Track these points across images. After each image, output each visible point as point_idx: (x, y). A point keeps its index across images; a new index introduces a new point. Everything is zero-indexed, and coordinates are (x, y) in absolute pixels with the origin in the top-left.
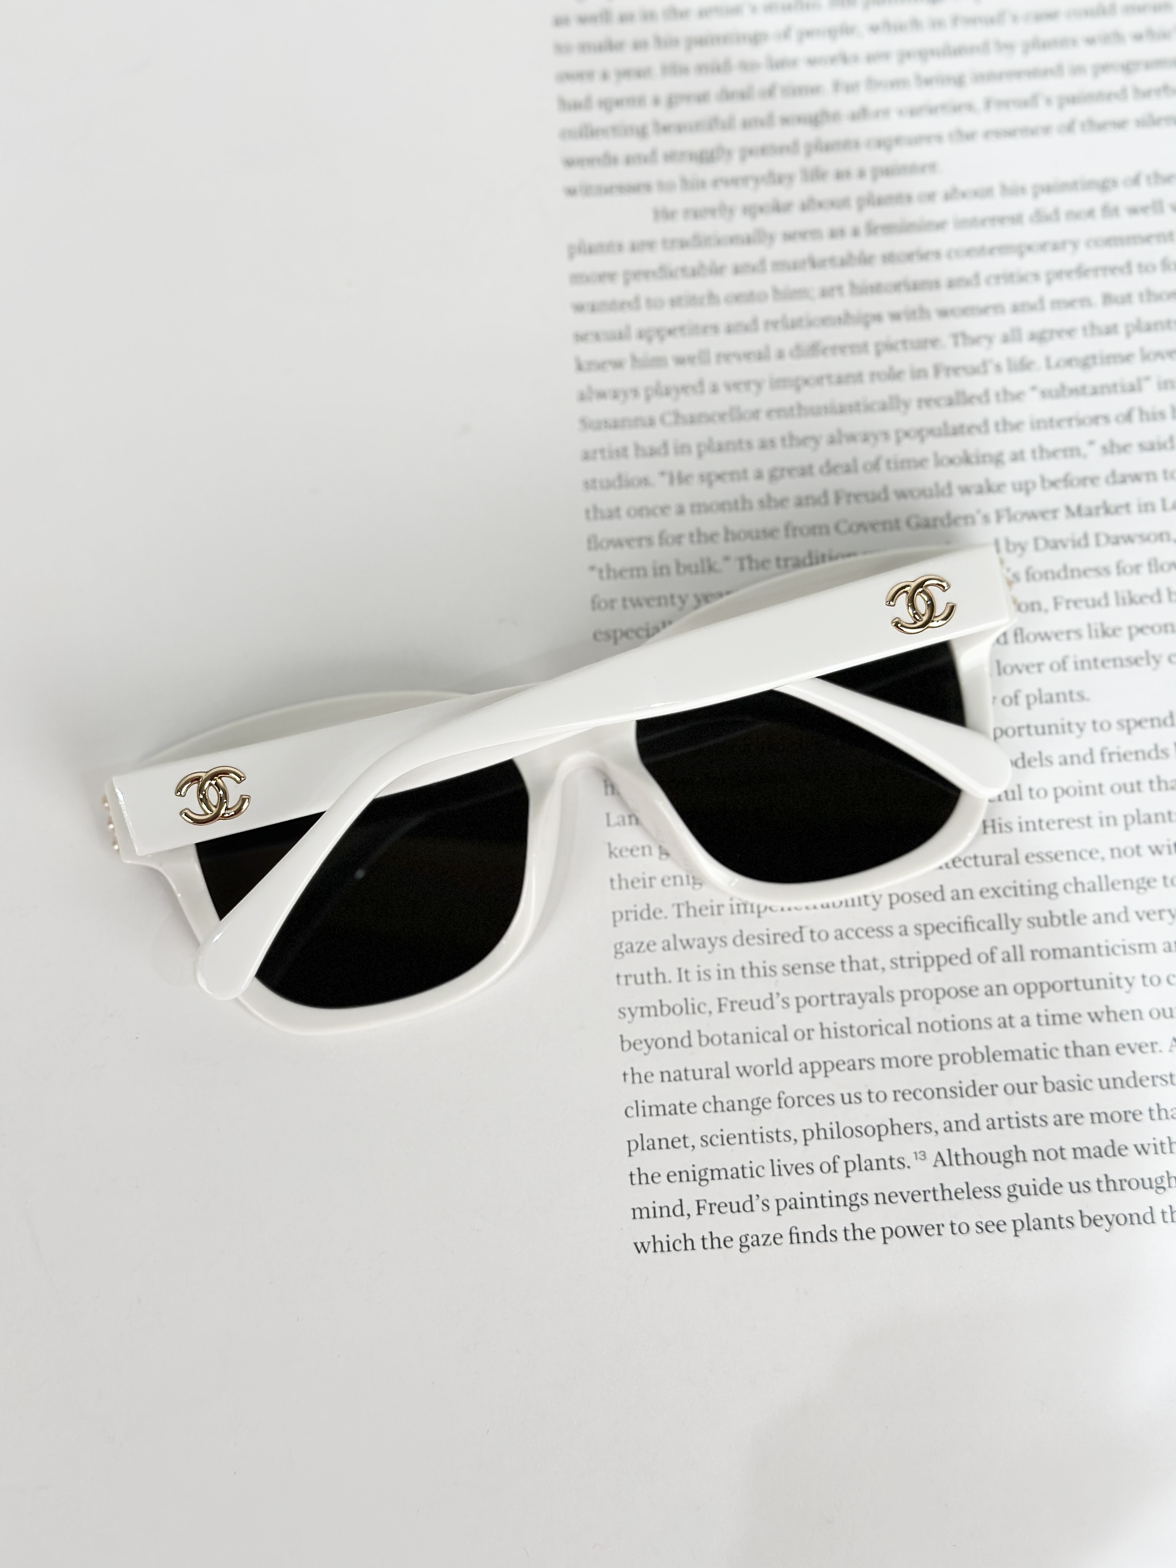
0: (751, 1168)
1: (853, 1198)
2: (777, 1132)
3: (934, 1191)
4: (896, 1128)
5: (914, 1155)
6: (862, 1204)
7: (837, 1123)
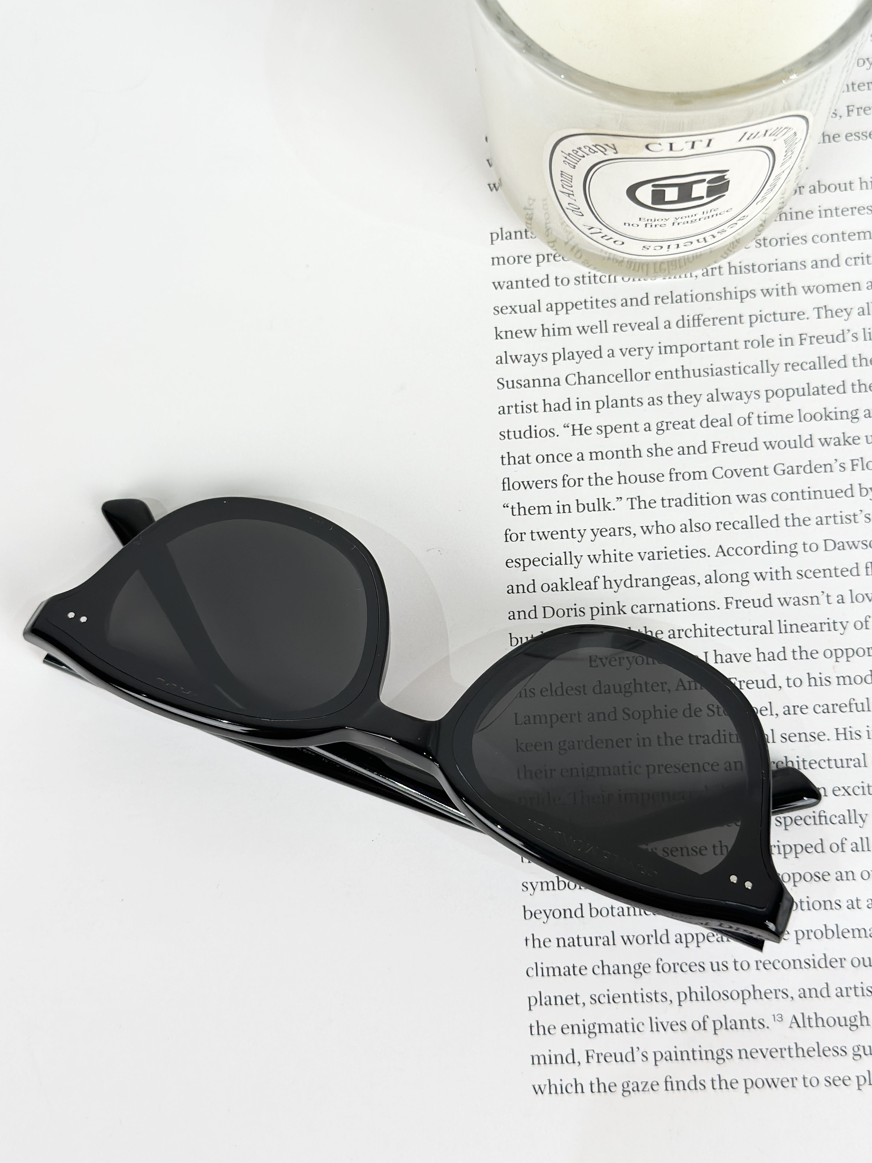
0: (633, 1024)
1: (720, 1053)
2: (656, 994)
3: (789, 1049)
4: (757, 994)
5: (773, 1017)
6: (727, 1058)
7: (707, 987)
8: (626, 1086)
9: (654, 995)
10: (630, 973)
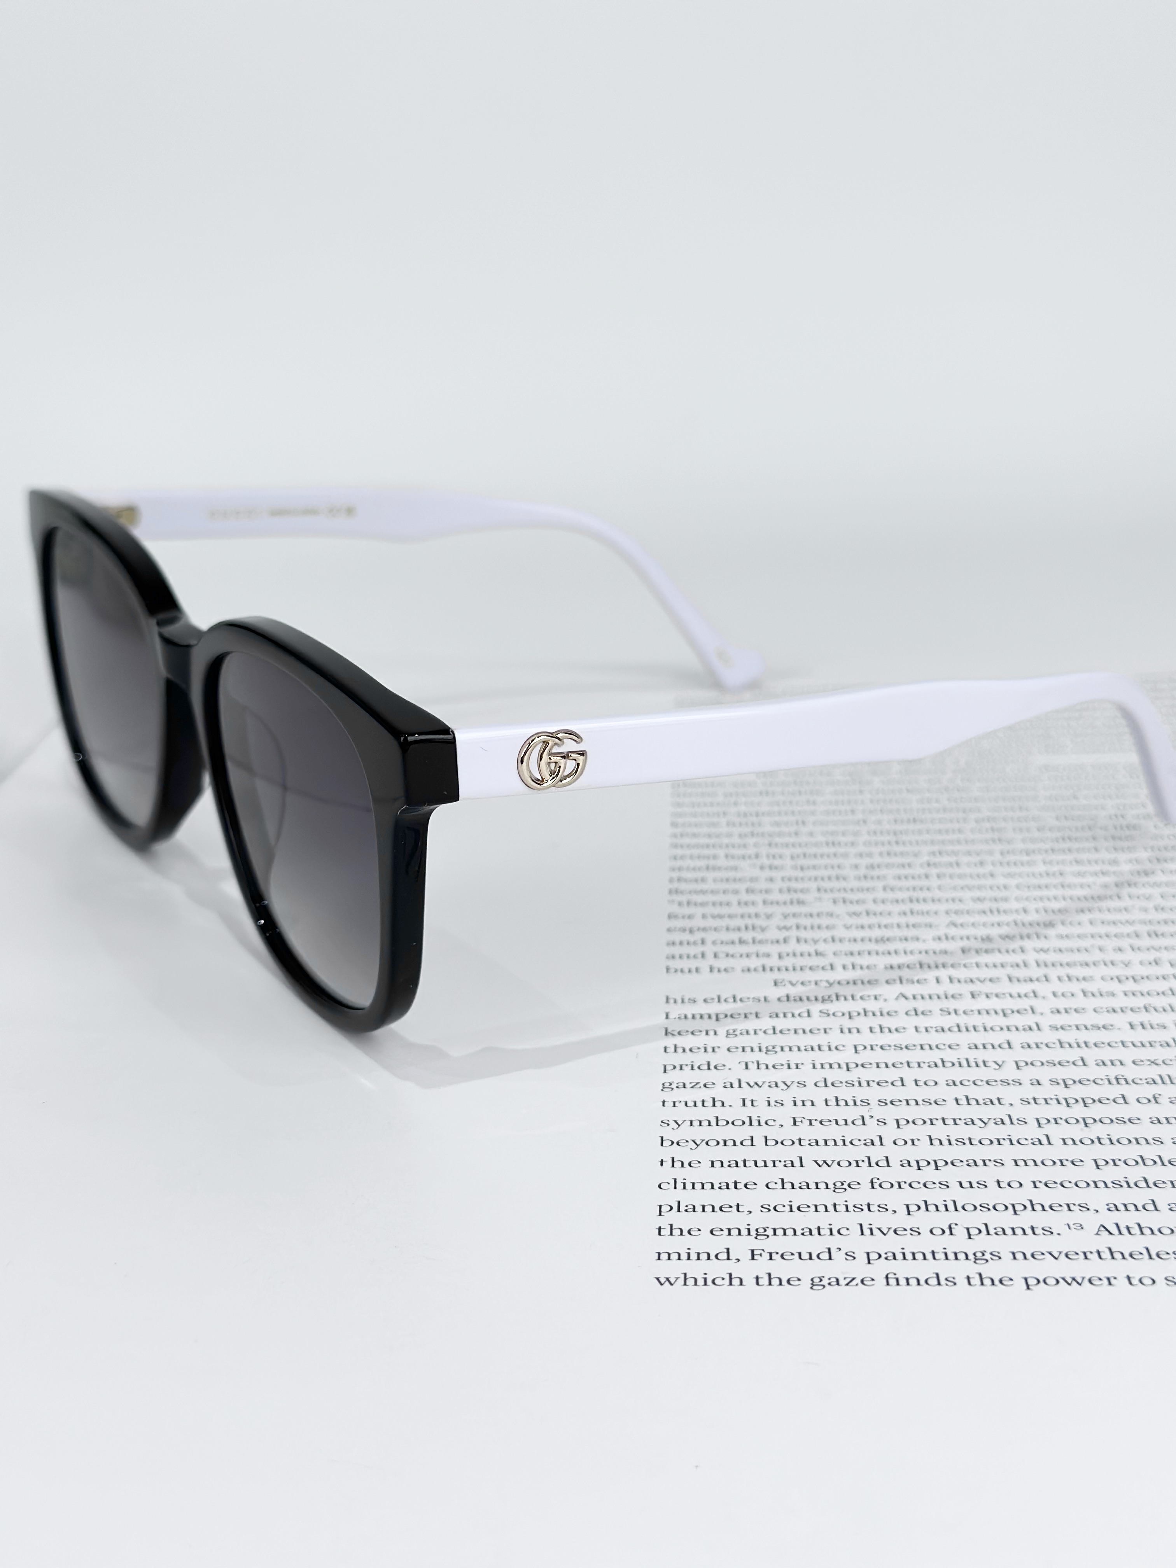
0: (831, 1230)
1: (979, 1255)
2: (869, 1205)
3: (1099, 1253)
4: (1038, 1208)
5: (1067, 1227)
6: (992, 1259)
7: (954, 1202)
8: (817, 1280)
9: (866, 1207)
10: (827, 1187)
